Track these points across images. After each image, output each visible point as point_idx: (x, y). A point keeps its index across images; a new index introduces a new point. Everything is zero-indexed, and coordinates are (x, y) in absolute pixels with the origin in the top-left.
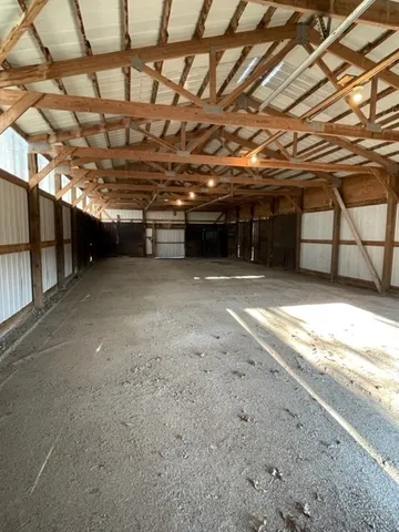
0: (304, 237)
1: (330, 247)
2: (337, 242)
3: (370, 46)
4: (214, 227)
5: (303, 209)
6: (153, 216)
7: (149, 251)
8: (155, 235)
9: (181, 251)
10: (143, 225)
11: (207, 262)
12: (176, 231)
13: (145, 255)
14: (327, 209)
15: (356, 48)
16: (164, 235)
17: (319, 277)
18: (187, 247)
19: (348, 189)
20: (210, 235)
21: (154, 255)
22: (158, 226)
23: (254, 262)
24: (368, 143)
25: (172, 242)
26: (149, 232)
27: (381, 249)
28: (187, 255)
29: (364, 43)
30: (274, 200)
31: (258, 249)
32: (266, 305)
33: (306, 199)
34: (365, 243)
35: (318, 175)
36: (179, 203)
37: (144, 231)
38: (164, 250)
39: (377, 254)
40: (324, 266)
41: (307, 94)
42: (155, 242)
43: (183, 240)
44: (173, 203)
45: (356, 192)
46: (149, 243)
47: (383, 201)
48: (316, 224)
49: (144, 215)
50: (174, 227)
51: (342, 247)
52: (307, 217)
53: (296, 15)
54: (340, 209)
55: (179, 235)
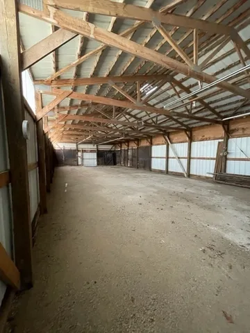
0: (153, 156)
1: (165, 160)
2: (167, 158)
4: (110, 151)
5: (152, 144)
6: (81, 147)
7: (80, 163)
8: (82, 155)
9: (95, 163)
10: (77, 151)
11: (109, 167)
12: (92, 154)
13: (78, 165)
14: (163, 144)
16: (86, 155)
17: (161, 172)
18: (98, 161)
20: (109, 155)
21: (81, 165)
22: (84, 151)
23: (130, 167)
25: (90, 159)
26: (80, 154)
27: (186, 160)
28: (98, 164)
31: (132, 161)
33: (153, 140)
34: (179, 158)
37: (77, 154)
38: (86, 162)
40: (163, 168)
42: (82, 159)
43: (96, 157)
45: (174, 138)
46: (80, 159)
47: (186, 142)
48: (158, 150)
49: (77, 146)
50: (91, 151)
51: (170, 159)
52: (154, 148)
54: (168, 144)
55: (95, 155)
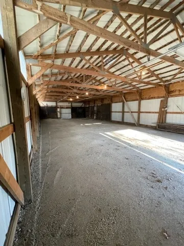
0: (112, 111)
1: (121, 114)
2: (123, 112)
3: (141, 58)
4: (81, 108)
5: (112, 102)
6: (60, 104)
7: (59, 116)
8: (60, 111)
9: (70, 116)
10: (56, 107)
11: (81, 120)
13: (57, 118)
14: (120, 102)
15: (137, 58)
16: (64, 111)
17: (118, 123)
18: (72, 115)
19: (126, 96)
20: (80, 111)
21: (60, 118)
22: (62, 108)
23: (96, 119)
24: (134, 83)
25: (66, 113)
26: (59, 110)
27: (137, 114)
28: (72, 117)
29: (140, 57)
30: (102, 99)
31: (97, 114)
32: (110, 131)
33: (113, 99)
34: (132, 112)
35: (118, 92)
36: (71, 100)
37: (57, 109)
38: (64, 116)
39: (136, 115)
40: (120, 119)
41: (121, 69)
42: (61, 113)
43: (70, 112)
44: (68, 100)
45: (129, 97)
46: (59, 114)
47: (137, 100)
48: (116, 107)
49: (56, 104)
50: (67, 108)
51: (125, 113)
52: (113, 105)
53: (124, 47)
54: (124, 102)
55: (69, 111)
